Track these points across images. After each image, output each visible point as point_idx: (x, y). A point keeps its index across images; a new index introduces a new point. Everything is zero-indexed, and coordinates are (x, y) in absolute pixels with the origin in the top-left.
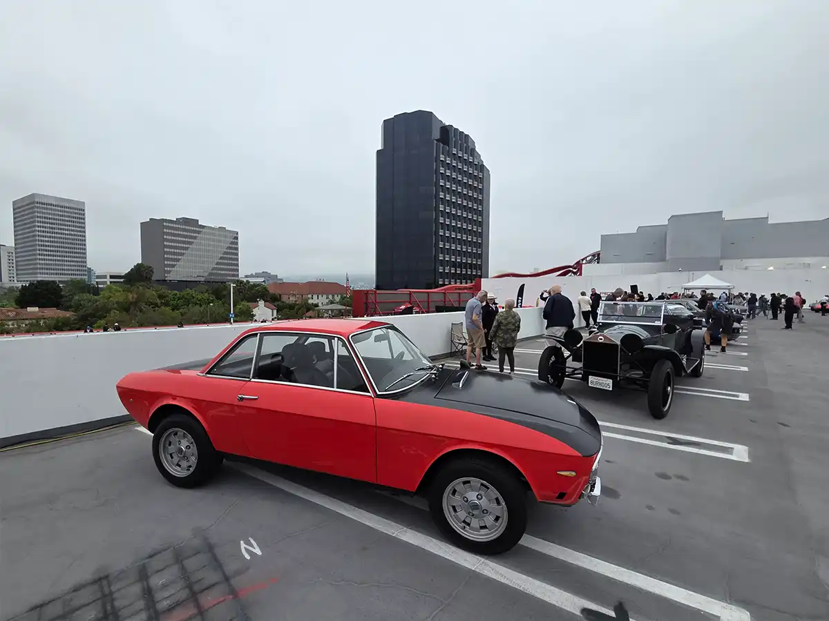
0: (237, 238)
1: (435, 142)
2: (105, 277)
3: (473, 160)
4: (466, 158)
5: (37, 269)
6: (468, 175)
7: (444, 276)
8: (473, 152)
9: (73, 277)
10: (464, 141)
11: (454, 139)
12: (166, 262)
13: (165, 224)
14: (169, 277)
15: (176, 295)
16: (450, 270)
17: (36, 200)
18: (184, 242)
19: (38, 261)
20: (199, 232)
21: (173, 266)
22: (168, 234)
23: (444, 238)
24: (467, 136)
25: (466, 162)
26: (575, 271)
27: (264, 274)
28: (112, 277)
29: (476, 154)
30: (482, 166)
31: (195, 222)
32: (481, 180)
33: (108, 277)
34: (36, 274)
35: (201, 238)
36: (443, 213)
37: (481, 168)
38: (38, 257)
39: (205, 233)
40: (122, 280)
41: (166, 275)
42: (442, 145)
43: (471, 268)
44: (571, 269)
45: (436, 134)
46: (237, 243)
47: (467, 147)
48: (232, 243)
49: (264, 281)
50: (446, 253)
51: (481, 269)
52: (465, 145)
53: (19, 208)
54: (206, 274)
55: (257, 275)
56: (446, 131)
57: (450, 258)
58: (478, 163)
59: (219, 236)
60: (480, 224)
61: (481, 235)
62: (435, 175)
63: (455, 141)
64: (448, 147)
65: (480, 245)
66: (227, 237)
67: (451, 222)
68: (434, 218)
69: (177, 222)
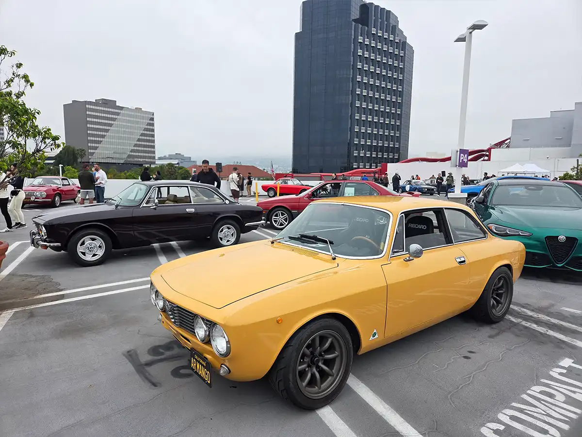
0: (152, 119)
1: (353, 23)
3: (395, 37)
4: (387, 37)
6: (388, 54)
7: (359, 159)
8: (394, 29)
10: (386, 19)
11: (374, 18)
12: (89, 144)
13: (87, 106)
14: (93, 159)
16: (365, 154)
18: (105, 124)
20: (118, 114)
21: (96, 148)
22: (91, 116)
23: (359, 122)
24: (389, 12)
25: (386, 41)
27: (178, 156)
29: (397, 31)
30: (404, 43)
31: (111, 104)
32: (402, 59)
35: (120, 120)
36: (360, 97)
37: (403, 45)
39: (124, 115)
40: (53, 162)
41: (90, 157)
42: (360, 26)
43: (388, 152)
45: (355, 14)
46: (153, 125)
47: (388, 24)
48: (148, 124)
49: (178, 164)
50: (361, 137)
51: (399, 152)
52: (386, 23)
54: (125, 156)
55: (171, 157)
56: (366, 9)
57: (366, 142)
58: (400, 40)
59: (136, 117)
60: (400, 106)
61: (400, 117)
62: (352, 58)
63: (375, 20)
64: (368, 27)
65: (399, 128)
66: (143, 118)
67: (367, 106)
68: (351, 103)
69: (97, 103)
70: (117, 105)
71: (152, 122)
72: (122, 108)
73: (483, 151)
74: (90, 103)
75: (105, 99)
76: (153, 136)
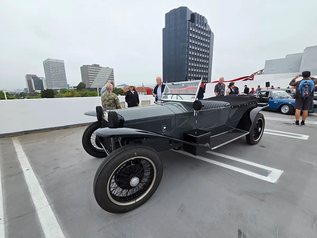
0: (113, 71)
1: (188, 21)
2: (72, 87)
3: (206, 29)
4: (203, 28)
5: (52, 85)
6: (203, 36)
8: (206, 25)
9: (62, 88)
10: (202, 20)
11: (197, 19)
12: (90, 81)
13: (88, 67)
14: (91, 87)
15: (89, 93)
17: (49, 61)
18: (95, 74)
19: (53, 83)
20: (100, 70)
21: (92, 83)
22: (89, 71)
23: (191, 67)
24: (203, 17)
25: (202, 30)
26: (251, 79)
27: (124, 85)
28: (74, 87)
29: (207, 26)
31: (98, 66)
32: (209, 38)
33: (73, 87)
34: (53, 87)
35: (100, 72)
36: (191, 55)
37: (210, 32)
38: (53, 81)
39: (102, 70)
40: (76, 88)
42: (191, 23)
44: (249, 78)
45: (189, 18)
46: (113, 73)
47: (203, 23)
48: (112, 73)
49: (124, 88)
50: (192, 73)
51: (207, 80)
52: (202, 22)
53: (45, 64)
55: (122, 85)
56: (193, 16)
57: (193, 75)
58: (208, 30)
59: (107, 71)
60: (208, 59)
61: (208, 64)
62: (187, 38)
63: (197, 20)
64: (194, 23)
65: (207, 69)
66: (109, 71)
67: (194, 59)
68: (187, 58)
69: (92, 66)
70: (100, 66)
71: (113, 72)
72: (101, 67)
73: (248, 77)
74: (90, 66)
75: (95, 64)
76: (113, 77)
